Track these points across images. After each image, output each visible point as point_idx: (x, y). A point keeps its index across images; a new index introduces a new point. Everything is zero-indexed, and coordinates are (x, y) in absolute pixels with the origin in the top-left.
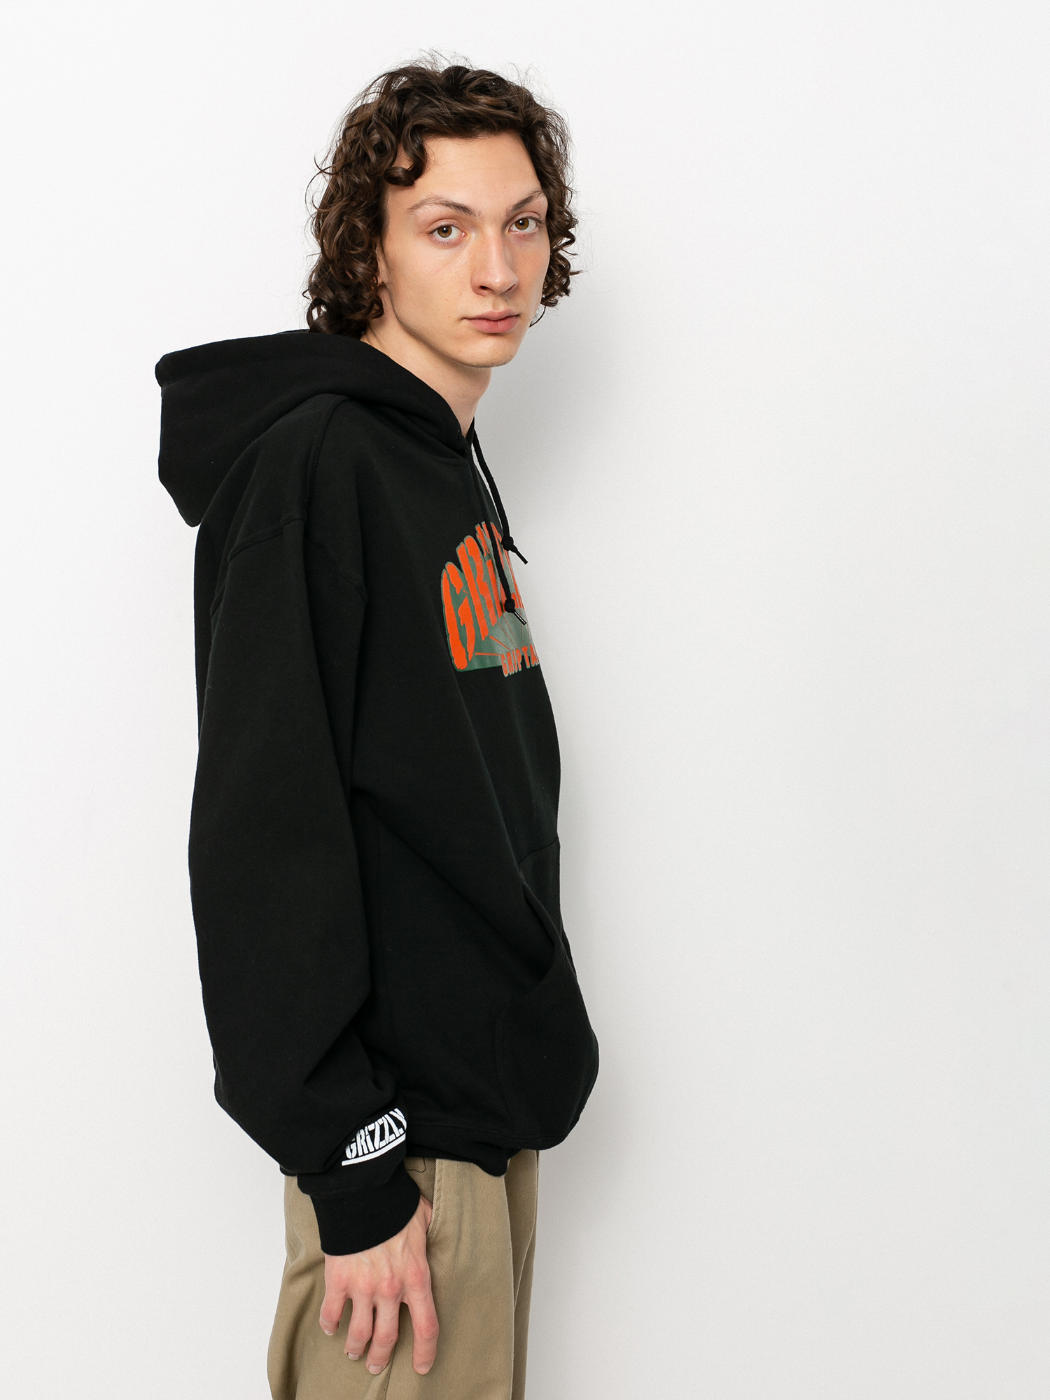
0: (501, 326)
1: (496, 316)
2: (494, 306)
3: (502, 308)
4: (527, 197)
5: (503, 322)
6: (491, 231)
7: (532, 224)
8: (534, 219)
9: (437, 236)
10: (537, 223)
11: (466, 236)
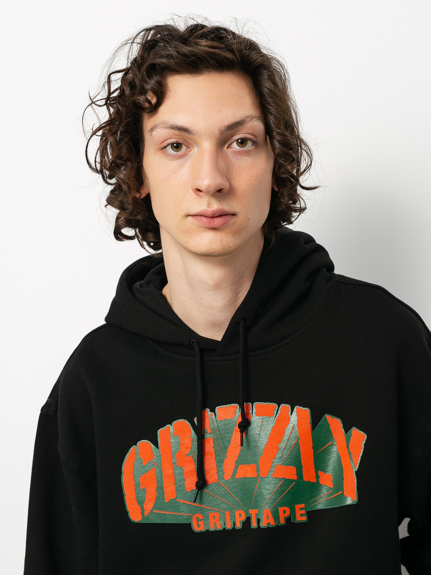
0: (218, 221)
1: (210, 213)
2: (209, 205)
3: (215, 206)
4: (239, 120)
5: (218, 219)
6: (207, 146)
7: (249, 144)
8: (251, 140)
9: (169, 150)
10: (254, 143)
11: (190, 150)
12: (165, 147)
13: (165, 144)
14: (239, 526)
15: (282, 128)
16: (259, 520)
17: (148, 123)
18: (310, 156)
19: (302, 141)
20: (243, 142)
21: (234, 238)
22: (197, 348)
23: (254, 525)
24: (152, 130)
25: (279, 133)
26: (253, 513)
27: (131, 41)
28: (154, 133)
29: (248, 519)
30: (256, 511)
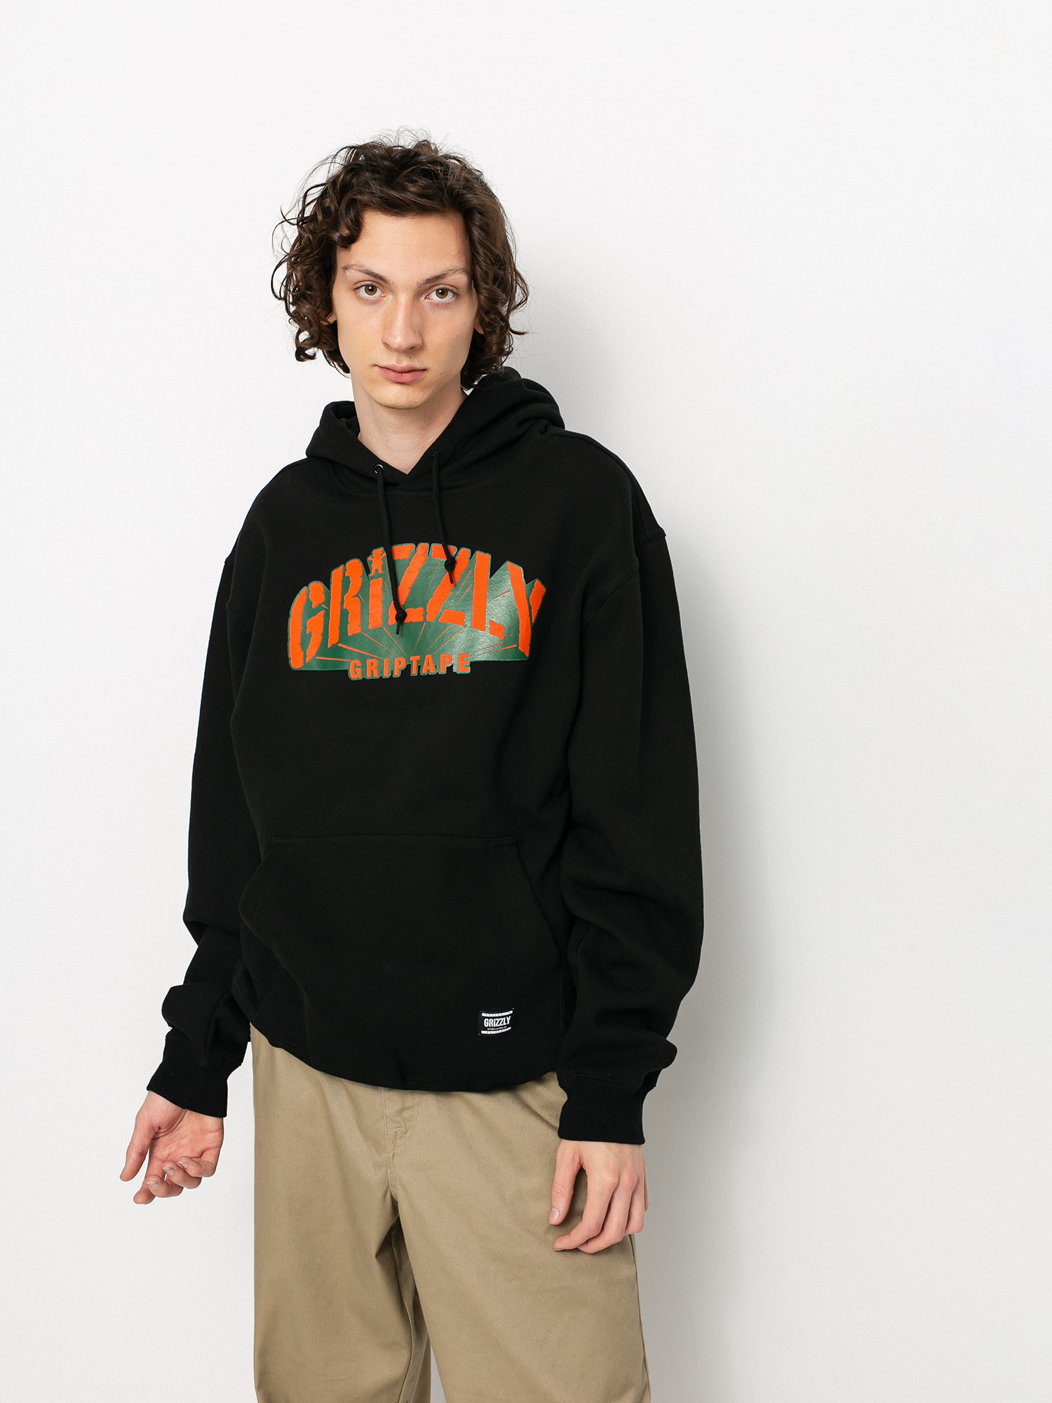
0: (407, 377)
1: (399, 369)
2: (398, 362)
3: (405, 363)
4: (440, 273)
5: (407, 374)
6: (404, 298)
7: (450, 295)
8: (451, 291)
9: (362, 292)
10: (456, 295)
11: (385, 296)
12: (358, 288)
13: (359, 285)
14: (397, 674)
15: (490, 282)
16: (419, 667)
17: (343, 258)
18: (526, 294)
19: (518, 274)
20: (443, 293)
21: (422, 393)
22: (380, 483)
23: (414, 672)
24: (346, 268)
25: (485, 289)
26: (414, 660)
27: (330, 160)
28: (348, 273)
29: (409, 667)
30: (418, 657)
